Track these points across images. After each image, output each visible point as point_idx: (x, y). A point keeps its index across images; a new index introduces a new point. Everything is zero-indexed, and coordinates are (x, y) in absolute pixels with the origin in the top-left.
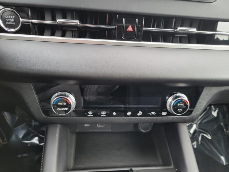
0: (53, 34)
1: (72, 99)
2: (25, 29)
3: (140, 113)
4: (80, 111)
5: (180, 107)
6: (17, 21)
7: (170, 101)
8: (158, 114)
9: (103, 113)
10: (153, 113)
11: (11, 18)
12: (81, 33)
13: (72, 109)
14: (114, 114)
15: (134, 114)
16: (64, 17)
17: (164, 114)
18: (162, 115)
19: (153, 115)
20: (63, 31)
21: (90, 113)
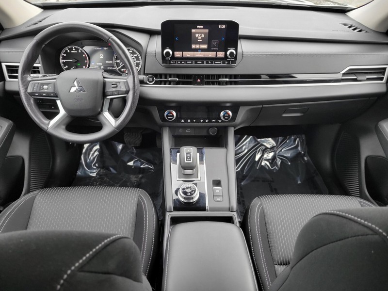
0: (165, 84)
1: (174, 113)
2: (156, 83)
3: (207, 121)
4: (178, 119)
5: (227, 116)
6: (153, 80)
7: (222, 114)
8: (217, 121)
9: (189, 121)
10: (214, 121)
11: (151, 79)
12: (178, 83)
13: (174, 118)
14: (194, 121)
15: (204, 121)
16: (170, 77)
17: (220, 121)
18: (218, 122)
19: (214, 122)
20: (170, 83)
21: (183, 120)
